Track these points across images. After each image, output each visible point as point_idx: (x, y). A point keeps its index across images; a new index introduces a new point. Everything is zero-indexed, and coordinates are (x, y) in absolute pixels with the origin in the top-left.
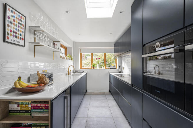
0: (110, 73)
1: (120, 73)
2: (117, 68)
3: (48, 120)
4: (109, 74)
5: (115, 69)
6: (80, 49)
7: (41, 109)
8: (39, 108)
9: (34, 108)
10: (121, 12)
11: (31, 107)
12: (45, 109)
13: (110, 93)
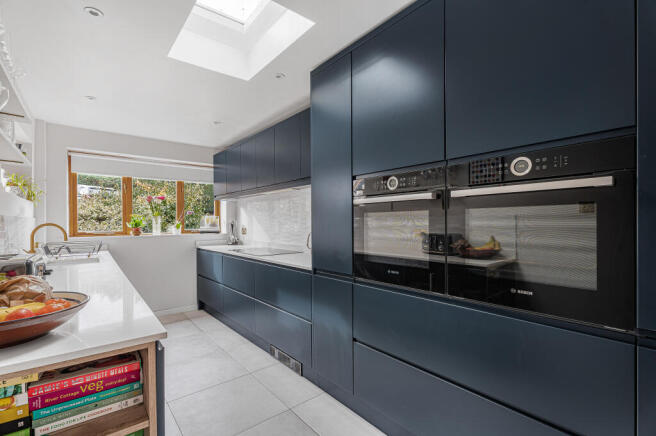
0: (200, 247)
1: (233, 244)
2: (224, 230)
3: (146, 417)
4: (199, 249)
5: (218, 232)
6: (70, 157)
7: (88, 393)
8: (75, 394)
9: (47, 401)
10: (278, 77)
11: (31, 400)
12: (106, 389)
13: (202, 311)
